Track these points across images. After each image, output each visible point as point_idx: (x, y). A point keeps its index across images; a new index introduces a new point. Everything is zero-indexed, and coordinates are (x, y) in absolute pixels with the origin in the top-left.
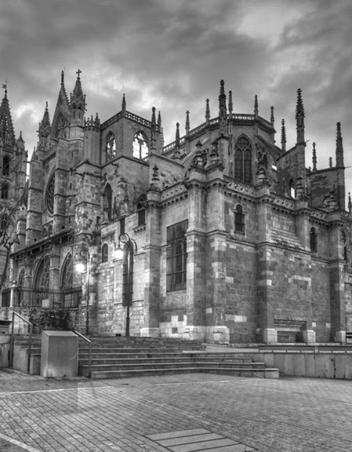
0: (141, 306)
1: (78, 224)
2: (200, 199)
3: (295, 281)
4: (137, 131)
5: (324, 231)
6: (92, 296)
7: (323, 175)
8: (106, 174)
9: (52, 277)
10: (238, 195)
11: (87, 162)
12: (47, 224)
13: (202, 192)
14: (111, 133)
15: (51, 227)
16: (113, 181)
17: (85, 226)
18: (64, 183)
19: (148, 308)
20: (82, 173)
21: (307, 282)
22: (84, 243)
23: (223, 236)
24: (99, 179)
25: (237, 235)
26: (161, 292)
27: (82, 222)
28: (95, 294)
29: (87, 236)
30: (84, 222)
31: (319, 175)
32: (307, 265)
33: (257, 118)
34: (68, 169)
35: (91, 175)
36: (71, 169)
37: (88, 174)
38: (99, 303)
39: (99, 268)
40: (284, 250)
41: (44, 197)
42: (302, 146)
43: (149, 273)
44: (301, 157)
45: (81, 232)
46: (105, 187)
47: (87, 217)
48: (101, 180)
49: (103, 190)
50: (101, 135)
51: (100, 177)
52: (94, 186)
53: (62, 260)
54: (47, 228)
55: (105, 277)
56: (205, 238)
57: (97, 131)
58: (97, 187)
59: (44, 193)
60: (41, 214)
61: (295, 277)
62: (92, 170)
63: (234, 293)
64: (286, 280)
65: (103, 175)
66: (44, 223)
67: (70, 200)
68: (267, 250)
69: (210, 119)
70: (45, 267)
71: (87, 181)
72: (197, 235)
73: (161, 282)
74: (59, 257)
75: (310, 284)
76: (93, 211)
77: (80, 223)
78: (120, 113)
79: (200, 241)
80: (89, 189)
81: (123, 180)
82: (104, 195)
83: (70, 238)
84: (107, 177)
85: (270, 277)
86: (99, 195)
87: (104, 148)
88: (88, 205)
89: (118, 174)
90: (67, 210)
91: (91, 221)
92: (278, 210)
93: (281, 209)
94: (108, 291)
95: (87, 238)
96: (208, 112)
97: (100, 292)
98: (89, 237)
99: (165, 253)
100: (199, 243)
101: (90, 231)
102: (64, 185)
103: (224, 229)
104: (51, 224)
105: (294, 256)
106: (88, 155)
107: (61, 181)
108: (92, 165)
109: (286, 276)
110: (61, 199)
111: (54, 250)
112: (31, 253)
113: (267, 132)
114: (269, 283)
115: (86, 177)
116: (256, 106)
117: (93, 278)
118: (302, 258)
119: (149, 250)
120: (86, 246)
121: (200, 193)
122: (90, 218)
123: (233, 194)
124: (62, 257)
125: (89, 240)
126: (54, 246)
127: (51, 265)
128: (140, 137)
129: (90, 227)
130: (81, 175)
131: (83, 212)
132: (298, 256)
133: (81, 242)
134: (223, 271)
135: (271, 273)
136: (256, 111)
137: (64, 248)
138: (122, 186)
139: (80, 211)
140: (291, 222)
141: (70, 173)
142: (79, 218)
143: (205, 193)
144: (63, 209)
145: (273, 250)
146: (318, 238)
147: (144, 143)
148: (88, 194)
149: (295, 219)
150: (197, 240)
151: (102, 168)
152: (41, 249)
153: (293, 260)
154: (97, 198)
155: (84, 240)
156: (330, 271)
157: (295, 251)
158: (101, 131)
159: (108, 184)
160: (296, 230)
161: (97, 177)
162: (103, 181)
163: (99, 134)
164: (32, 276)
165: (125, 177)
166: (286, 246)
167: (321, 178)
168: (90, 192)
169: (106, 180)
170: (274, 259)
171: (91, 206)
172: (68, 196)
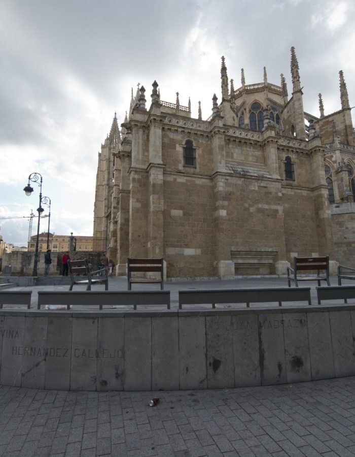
2: (141, 137)
3: (260, 210)
5: (304, 159)
7: (330, 119)
10: (186, 131)
13: (144, 131)
21: (276, 211)
23: (158, 169)
25: (187, 169)
31: (327, 120)
32: (276, 193)
33: (266, 84)
40: (243, 179)
42: (299, 94)
44: (298, 103)
56: (145, 174)
61: (260, 206)
63: (184, 226)
64: (247, 209)
68: (220, 180)
72: (136, 171)
75: (281, 212)
79: (140, 177)
85: (223, 208)
92: (240, 142)
93: (243, 141)
100: (138, 179)
103: (162, 163)
105: (256, 184)
109: (247, 205)
113: (278, 95)
114: (223, 213)
116: (265, 75)
118: (268, 186)
121: (141, 132)
123: (180, 130)
132: (262, 185)
134: (159, 204)
135: (226, 203)
136: (265, 79)
140: (258, 153)
143: (147, 131)
145: (227, 179)
146: (295, 167)
149: (263, 150)
150: (136, 176)
153: (256, 189)
156: (314, 199)
157: (258, 180)
160: (264, 160)
166: (245, 175)
167: (328, 123)
170: (230, 189)
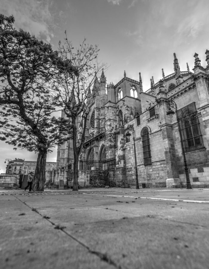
0: (159, 165)
1: (107, 130)
4: (132, 85)
6: (122, 162)
8: (118, 106)
9: (95, 156)
11: (110, 102)
12: (91, 133)
14: (119, 88)
15: (93, 134)
16: (123, 108)
17: (111, 130)
18: (99, 113)
19: (170, 165)
20: (108, 106)
22: (111, 138)
24: (115, 109)
26: (177, 154)
27: (109, 128)
28: (124, 161)
29: (112, 134)
30: (110, 129)
33: (189, 72)
34: (100, 107)
35: (112, 107)
36: (102, 107)
37: (110, 106)
38: (127, 165)
39: (125, 146)
41: (90, 122)
43: (167, 141)
45: (109, 133)
46: (118, 111)
47: (111, 126)
48: (116, 109)
49: (117, 113)
51: (116, 108)
52: (113, 112)
53: (100, 148)
54: (91, 135)
55: (129, 150)
57: (113, 89)
58: (115, 112)
59: (90, 120)
60: (88, 129)
62: (112, 105)
65: (117, 107)
66: (90, 133)
67: (102, 120)
69: (165, 77)
70: (92, 151)
71: (110, 110)
73: (175, 147)
74: (98, 146)
76: (114, 123)
77: (108, 129)
78: (124, 78)
80: (111, 113)
81: (127, 107)
82: (118, 115)
83: (103, 136)
84: (119, 107)
86: (116, 116)
87: (116, 95)
88: (111, 120)
89: (125, 104)
90: (100, 125)
91: (113, 128)
94: (132, 158)
95: (111, 135)
96: (163, 74)
97: (127, 159)
98: (113, 135)
99: (177, 128)
101: (113, 132)
102: (99, 114)
104: (93, 133)
106: (110, 99)
107: (98, 113)
108: (112, 102)
110: (98, 120)
111: (96, 143)
112: (85, 146)
115: (110, 108)
116: (188, 67)
117: (122, 151)
119: (165, 127)
120: (111, 140)
122: (112, 126)
124: (100, 147)
125: (112, 137)
126: (95, 142)
127: (94, 150)
128: (133, 88)
129: (113, 130)
130: (107, 107)
131: (109, 124)
133: (109, 138)
136: (188, 69)
137: (100, 142)
138: (127, 110)
139: (107, 123)
141: (101, 109)
142: (107, 127)
144: (99, 124)
147: (135, 90)
148: (111, 115)
151: (116, 104)
152: (89, 144)
154: (115, 117)
155: (110, 136)
158: (115, 88)
159: (120, 110)
161: (115, 108)
162: (117, 109)
163: (114, 89)
164: (86, 157)
165: (128, 105)
168: (112, 114)
171: (113, 121)
172: (101, 119)
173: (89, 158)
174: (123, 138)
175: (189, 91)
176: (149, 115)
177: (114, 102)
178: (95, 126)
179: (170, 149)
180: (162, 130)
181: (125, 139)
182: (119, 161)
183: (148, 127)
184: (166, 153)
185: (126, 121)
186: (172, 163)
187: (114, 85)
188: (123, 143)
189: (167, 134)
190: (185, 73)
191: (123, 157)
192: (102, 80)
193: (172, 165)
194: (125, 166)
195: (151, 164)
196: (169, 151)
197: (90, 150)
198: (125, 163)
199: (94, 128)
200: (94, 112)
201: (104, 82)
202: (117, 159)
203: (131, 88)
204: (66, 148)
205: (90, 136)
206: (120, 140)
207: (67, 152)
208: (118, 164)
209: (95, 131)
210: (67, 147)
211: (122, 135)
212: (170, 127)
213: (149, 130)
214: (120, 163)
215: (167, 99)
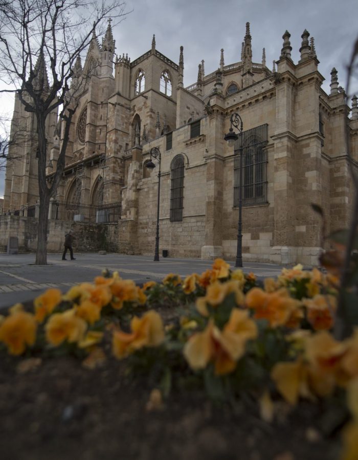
0: (194, 222)
1: (109, 149)
4: (164, 69)
6: (133, 211)
8: (135, 106)
9: (83, 196)
11: (119, 94)
12: (77, 152)
14: (140, 71)
15: (81, 154)
16: (142, 111)
17: (116, 151)
18: (95, 114)
19: (211, 224)
20: (114, 103)
22: (115, 165)
24: (129, 110)
26: (225, 207)
27: (113, 147)
28: (136, 210)
29: (117, 159)
30: (115, 147)
34: (99, 103)
35: (122, 106)
36: (102, 102)
37: (119, 104)
38: (140, 218)
39: (141, 183)
41: (75, 129)
43: (213, 185)
45: (112, 155)
46: (133, 117)
47: (117, 143)
48: (130, 112)
49: (131, 120)
50: (131, 73)
51: (129, 109)
52: (124, 116)
53: (93, 182)
54: (78, 155)
55: (148, 193)
57: (127, 68)
58: (126, 117)
59: (76, 125)
60: (73, 143)
62: (123, 102)
65: (132, 107)
66: (75, 150)
67: (101, 130)
69: (224, 66)
70: (77, 186)
71: (118, 111)
73: (224, 196)
74: (90, 178)
76: (123, 138)
77: (111, 147)
78: (150, 51)
80: (120, 118)
81: (152, 111)
82: (132, 125)
83: (102, 161)
84: (136, 109)
86: (128, 124)
87: (133, 83)
88: (119, 132)
89: (147, 105)
90: (97, 138)
94: (151, 206)
95: (117, 161)
96: (222, 60)
97: (141, 207)
98: (119, 161)
99: (232, 164)
101: (120, 155)
102: (96, 116)
104: (82, 151)
106: (119, 88)
107: (93, 113)
108: (122, 96)
110: (92, 128)
111: (86, 172)
112: (64, 175)
115: (118, 107)
117: (134, 193)
119: (214, 160)
120: (116, 169)
122: (120, 144)
124: (93, 179)
125: (119, 164)
126: (85, 169)
127: (82, 184)
128: (166, 75)
129: (120, 152)
130: (113, 104)
131: (114, 138)
133: (112, 165)
137: (94, 170)
138: (151, 116)
139: (111, 137)
141: (101, 106)
142: (110, 144)
144: (93, 136)
147: (169, 81)
148: (119, 123)
151: (131, 101)
152: (73, 172)
154: (126, 127)
155: (114, 163)
158: (131, 68)
159: (137, 114)
161: (127, 108)
162: (132, 112)
163: (129, 70)
164: (64, 196)
165: (154, 109)
168: (121, 121)
169: (135, 111)
171: (121, 133)
172: (98, 126)
173: (72, 198)
174: (138, 169)
175: (262, 101)
176: (189, 133)
177: (127, 97)
178: (87, 139)
179: (216, 198)
180: (208, 165)
181: (142, 170)
182: (128, 209)
183: (184, 155)
184: (208, 204)
185: (145, 138)
186: (215, 221)
187: (131, 62)
188: (137, 178)
189: (215, 172)
190: (257, 67)
191: (135, 204)
192: (106, 44)
193: (214, 225)
194: (137, 219)
195: (181, 221)
196: (214, 202)
197: (74, 183)
198: (137, 213)
199: (83, 141)
200: (86, 110)
201: (110, 51)
202: (124, 206)
203: (161, 75)
204: (24, 173)
205: (76, 156)
206: (133, 172)
207: (27, 183)
208: (126, 214)
209: (86, 149)
210: (27, 171)
211: (138, 164)
212: (222, 162)
213: (186, 161)
214: (128, 212)
215: (224, 110)
